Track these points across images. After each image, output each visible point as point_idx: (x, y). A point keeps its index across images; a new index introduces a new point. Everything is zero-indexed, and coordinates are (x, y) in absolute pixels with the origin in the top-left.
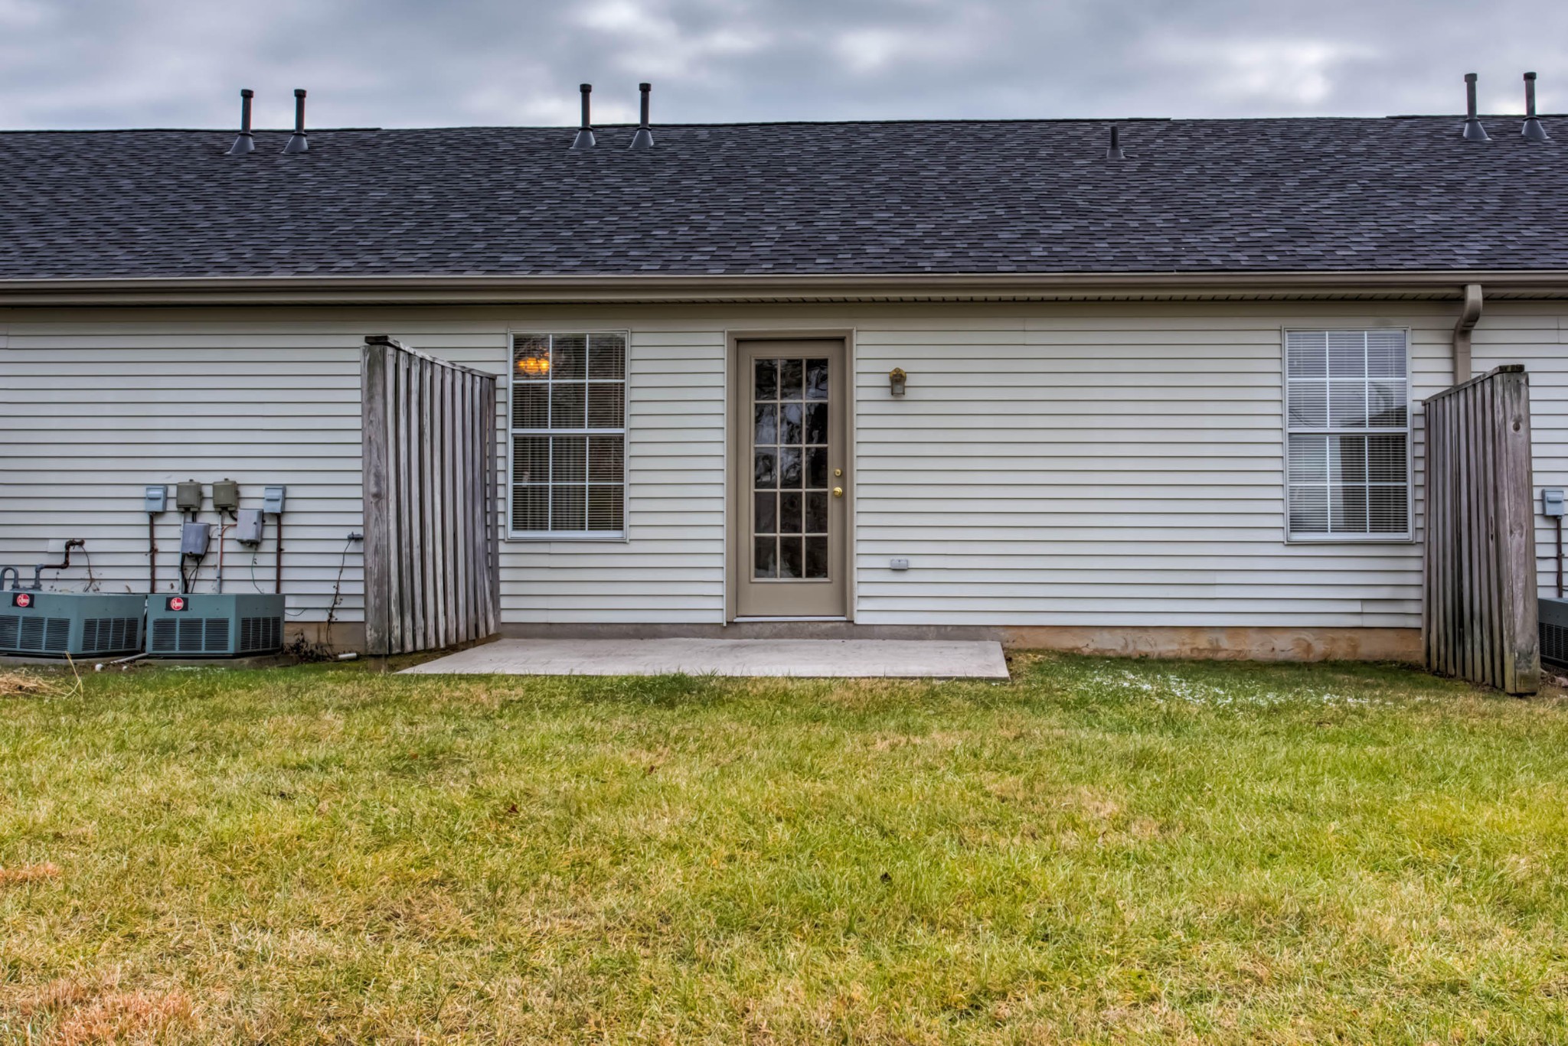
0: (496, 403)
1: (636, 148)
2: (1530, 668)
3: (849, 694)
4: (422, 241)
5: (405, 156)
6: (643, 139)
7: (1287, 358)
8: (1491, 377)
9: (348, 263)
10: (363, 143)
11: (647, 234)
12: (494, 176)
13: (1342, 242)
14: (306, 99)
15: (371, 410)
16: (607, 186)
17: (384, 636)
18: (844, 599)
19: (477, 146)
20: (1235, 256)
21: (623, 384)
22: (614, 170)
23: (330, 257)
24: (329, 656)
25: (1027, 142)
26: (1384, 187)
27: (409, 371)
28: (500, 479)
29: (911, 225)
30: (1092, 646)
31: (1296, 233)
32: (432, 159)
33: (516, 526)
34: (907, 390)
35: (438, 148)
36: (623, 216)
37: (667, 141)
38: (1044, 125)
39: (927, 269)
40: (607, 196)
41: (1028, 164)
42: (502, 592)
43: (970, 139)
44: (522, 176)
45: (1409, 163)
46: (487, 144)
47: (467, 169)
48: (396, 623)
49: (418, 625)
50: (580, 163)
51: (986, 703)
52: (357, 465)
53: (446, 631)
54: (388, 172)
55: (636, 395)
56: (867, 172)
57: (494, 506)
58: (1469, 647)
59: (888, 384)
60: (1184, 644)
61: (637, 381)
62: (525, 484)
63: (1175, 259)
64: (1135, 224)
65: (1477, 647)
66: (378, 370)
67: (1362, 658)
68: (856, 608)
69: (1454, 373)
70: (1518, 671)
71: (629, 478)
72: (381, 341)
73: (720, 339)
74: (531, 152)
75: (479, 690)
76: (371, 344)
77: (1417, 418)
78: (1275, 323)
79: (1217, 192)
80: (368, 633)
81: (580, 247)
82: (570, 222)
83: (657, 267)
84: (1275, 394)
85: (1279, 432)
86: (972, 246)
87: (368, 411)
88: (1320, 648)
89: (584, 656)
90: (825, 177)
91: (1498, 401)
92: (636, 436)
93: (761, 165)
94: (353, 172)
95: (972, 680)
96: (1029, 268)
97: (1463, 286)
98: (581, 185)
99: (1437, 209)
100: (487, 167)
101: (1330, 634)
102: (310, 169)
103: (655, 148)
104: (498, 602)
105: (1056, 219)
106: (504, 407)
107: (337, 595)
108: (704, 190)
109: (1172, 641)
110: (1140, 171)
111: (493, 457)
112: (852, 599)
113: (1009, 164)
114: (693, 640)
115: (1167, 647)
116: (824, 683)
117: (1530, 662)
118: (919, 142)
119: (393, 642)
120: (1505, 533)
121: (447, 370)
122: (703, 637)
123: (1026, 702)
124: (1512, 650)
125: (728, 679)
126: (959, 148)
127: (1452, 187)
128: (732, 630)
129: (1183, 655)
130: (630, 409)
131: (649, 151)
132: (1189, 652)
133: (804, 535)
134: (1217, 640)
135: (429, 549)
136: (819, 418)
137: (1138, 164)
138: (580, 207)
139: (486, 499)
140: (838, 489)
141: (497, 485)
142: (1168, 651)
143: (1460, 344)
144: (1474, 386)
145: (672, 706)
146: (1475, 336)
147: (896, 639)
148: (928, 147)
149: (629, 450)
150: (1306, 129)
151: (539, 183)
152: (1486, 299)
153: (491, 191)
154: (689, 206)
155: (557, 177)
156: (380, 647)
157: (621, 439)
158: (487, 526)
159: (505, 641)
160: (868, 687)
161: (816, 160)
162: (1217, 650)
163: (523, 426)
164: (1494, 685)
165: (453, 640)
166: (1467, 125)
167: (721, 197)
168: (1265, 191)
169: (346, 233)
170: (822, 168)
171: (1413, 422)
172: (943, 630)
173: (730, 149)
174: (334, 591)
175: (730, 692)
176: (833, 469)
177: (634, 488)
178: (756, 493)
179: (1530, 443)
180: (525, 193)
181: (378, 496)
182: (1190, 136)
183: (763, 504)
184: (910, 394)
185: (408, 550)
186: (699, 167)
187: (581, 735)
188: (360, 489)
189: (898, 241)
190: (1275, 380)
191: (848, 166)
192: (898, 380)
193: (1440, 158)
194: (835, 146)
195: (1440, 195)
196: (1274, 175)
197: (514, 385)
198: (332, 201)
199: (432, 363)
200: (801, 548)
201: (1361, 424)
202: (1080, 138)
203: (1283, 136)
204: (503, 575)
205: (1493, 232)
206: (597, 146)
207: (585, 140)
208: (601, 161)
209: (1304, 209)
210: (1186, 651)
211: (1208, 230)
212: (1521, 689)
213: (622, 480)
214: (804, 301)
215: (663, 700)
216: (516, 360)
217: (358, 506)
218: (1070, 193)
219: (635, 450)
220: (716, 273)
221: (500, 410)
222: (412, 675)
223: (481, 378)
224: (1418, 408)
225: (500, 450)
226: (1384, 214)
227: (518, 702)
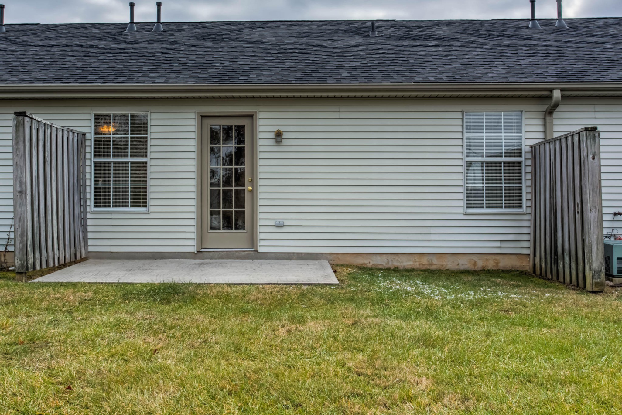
0: (85, 146)
1: (155, 31)
2: (600, 278)
3: (260, 296)
4: (51, 70)
5: (49, 34)
6: (158, 27)
7: (465, 125)
8: (579, 133)
9: (15, 79)
10: (31, 29)
11: (159, 67)
12: (89, 43)
13: (489, 70)
14: (4, 9)
15: (17, 149)
16: (141, 46)
17: (24, 263)
18: (253, 240)
19: (83, 31)
20: (439, 76)
21: (147, 137)
22: (144, 40)
23: (7, 76)
24: (5, 268)
25: (332, 29)
26: (501, 47)
27: (38, 130)
28: (88, 183)
29: (283, 63)
30: (372, 263)
31: (466, 66)
32: (61, 36)
33: (96, 205)
34: (283, 140)
35: (65, 31)
36: (148, 59)
37: (169, 28)
38: (339, 23)
39: (293, 82)
40: (141, 51)
41: (334, 38)
42: (89, 237)
43: (307, 28)
44: (102, 42)
45: (509, 37)
46: (87, 30)
47: (77, 40)
48: (31, 256)
49: (43, 256)
50: (129, 37)
51: (331, 300)
52: (11, 176)
53: (59, 258)
54: (41, 41)
55: (153, 142)
56: (261, 41)
57: (85, 196)
58: (561, 266)
59: (274, 137)
60: (415, 262)
61: (153, 136)
62: (100, 185)
63: (411, 78)
64: (389, 62)
65: (567, 266)
66: (21, 129)
67: (501, 269)
68: (259, 244)
69: (545, 132)
70: (594, 280)
71: (150, 182)
72: (21, 114)
73: (193, 116)
74: (107, 33)
75: (69, 293)
76: (17, 116)
77: (527, 154)
78: (459, 108)
79: (424, 49)
80: (16, 261)
81: (126, 72)
82: (122, 62)
83: (163, 81)
84: (459, 142)
85: (461, 160)
86: (313, 72)
87: (16, 149)
88: (480, 264)
89: (126, 270)
90: (241, 43)
91: (583, 145)
92: (153, 162)
93: (212, 38)
94: (24, 40)
95: (322, 285)
96: (342, 82)
97: (551, 90)
98: (129, 46)
99: (529, 56)
100: (86, 39)
101: (485, 257)
102: (4, 39)
103: (164, 32)
104: (87, 242)
105: (352, 60)
106: (90, 149)
107: (9, 238)
108: (186, 48)
109: (409, 260)
110: (386, 41)
111: (84, 172)
112: (257, 240)
113: (325, 38)
114: (181, 260)
115: (407, 263)
116: (247, 288)
117: (600, 275)
118: (283, 29)
119: (29, 266)
120: (587, 211)
121: (59, 130)
122: (185, 258)
123: (352, 300)
124: (590, 269)
125: (199, 285)
126: (302, 31)
127: (532, 47)
128: (199, 255)
129: (415, 267)
130: (150, 149)
131: (161, 32)
132: (418, 266)
133: (233, 209)
134: (431, 260)
135: (49, 218)
136: (240, 153)
137: (384, 38)
138: (128, 55)
139: (80, 192)
140: (250, 188)
141: (86, 186)
142: (408, 265)
143: (548, 119)
144: (566, 138)
145: (169, 302)
146: (555, 114)
147: (278, 259)
148: (288, 31)
149: (150, 169)
150: (457, 24)
151: (109, 45)
152: (563, 97)
153: (87, 48)
154: (179, 55)
155: (118, 43)
156: (22, 269)
157: (145, 164)
158: (81, 205)
159: (90, 260)
160: (270, 290)
161: (237, 36)
162: (431, 265)
163: (99, 157)
164: (578, 285)
165: (62, 262)
166: (531, 22)
167: (193, 51)
168: (446, 49)
169: (16, 66)
170: (240, 39)
171: (525, 156)
172: (300, 255)
173: (198, 32)
174: (7, 237)
175: (199, 294)
176: (247, 178)
177: (152, 187)
178: (211, 190)
179: (600, 166)
180: (103, 49)
181: (21, 192)
182: (406, 27)
183: (214, 195)
184: (285, 142)
185: (37, 219)
186: (183, 39)
187: (119, 325)
188: (12, 187)
189: (278, 70)
190: (459, 136)
191: (252, 38)
192: (279, 135)
193: (523, 35)
194: (246, 30)
195: (528, 50)
196: (448, 42)
197: (95, 138)
198: (12, 52)
199: (51, 126)
200: (232, 217)
201: (500, 155)
202: (355, 27)
203: (447, 27)
204: (89, 229)
205: (559, 66)
206: (137, 31)
207: (131, 28)
208: (139, 36)
209: (466, 56)
210: (417, 265)
211: (424, 65)
212: (596, 289)
213: (146, 183)
214: (233, 97)
215: (164, 299)
216: (96, 127)
217: (11, 196)
218: (355, 50)
219: (153, 169)
220: (191, 84)
221: (88, 149)
222: (38, 283)
223: (78, 134)
224: (528, 149)
225: (88, 169)
226: (505, 58)
227: (88, 300)
